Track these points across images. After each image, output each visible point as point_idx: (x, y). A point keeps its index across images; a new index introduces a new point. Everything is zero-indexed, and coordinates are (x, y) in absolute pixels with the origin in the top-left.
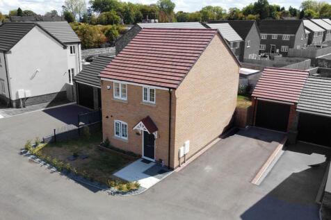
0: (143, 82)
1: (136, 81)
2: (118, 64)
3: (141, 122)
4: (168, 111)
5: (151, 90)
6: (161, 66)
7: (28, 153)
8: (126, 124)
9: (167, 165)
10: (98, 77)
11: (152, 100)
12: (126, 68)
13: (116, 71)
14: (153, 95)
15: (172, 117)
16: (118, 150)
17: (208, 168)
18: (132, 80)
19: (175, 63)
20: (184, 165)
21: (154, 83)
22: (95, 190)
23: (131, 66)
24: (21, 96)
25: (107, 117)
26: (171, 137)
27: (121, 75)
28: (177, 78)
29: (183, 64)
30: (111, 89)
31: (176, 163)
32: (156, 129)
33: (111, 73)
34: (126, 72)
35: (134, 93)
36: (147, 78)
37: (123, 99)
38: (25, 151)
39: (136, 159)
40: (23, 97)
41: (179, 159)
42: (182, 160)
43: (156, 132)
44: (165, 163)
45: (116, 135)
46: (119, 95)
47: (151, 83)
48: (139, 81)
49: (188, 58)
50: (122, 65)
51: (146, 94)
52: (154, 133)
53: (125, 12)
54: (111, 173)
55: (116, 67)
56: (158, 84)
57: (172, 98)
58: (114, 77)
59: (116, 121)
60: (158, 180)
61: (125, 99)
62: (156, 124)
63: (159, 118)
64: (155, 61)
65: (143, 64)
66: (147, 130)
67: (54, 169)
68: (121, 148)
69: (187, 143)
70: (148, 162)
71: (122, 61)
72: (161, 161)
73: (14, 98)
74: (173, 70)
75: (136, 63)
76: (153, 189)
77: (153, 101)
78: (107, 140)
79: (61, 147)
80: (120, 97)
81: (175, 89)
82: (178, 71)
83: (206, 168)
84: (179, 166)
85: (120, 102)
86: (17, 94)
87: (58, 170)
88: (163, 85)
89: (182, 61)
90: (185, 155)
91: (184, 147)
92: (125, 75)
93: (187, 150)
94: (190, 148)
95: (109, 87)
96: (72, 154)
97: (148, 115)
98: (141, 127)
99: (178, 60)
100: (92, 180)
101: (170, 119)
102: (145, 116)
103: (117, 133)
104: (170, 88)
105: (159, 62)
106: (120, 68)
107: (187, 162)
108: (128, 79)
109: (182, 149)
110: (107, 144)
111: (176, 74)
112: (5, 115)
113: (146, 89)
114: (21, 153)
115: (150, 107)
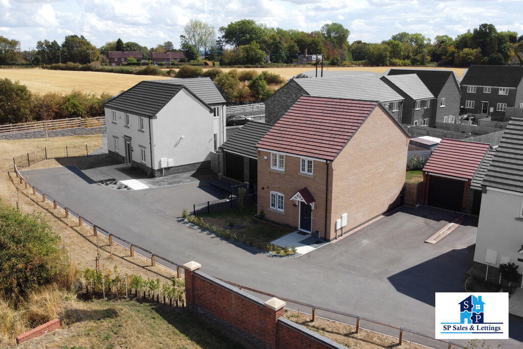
0: (301, 153)
1: (294, 152)
2: (276, 134)
3: (298, 193)
4: (325, 183)
5: (309, 161)
6: (319, 137)
7: (186, 220)
8: (283, 195)
9: (324, 237)
10: (255, 147)
11: (309, 171)
12: (285, 139)
13: (274, 141)
14: (311, 167)
15: (329, 188)
16: (273, 222)
17: (365, 242)
18: (290, 151)
19: (333, 136)
20: (341, 238)
21: (312, 155)
22: (254, 253)
23: (290, 137)
24: (164, 166)
25: (263, 188)
26: (328, 208)
27: (279, 145)
28: (335, 151)
29: (341, 137)
30: (268, 160)
31: (332, 235)
32: (313, 200)
33: (268, 144)
34: (284, 143)
35: (292, 164)
36: (305, 150)
37: (279, 169)
38: (182, 219)
39: (292, 231)
40: (166, 166)
41: (336, 231)
42: (339, 233)
43: (313, 203)
44: (321, 235)
45: (271, 207)
46: (276, 165)
47: (309, 154)
48: (297, 152)
49: (346, 130)
50: (280, 135)
51: (303, 165)
52: (310, 204)
53: (272, 44)
54: (268, 241)
55: (274, 138)
56: (316, 156)
57: (330, 170)
58: (272, 148)
59: (272, 192)
60: (315, 249)
61: (283, 170)
62: (313, 195)
63: (316, 189)
64: (313, 133)
65: (301, 135)
66: (304, 201)
67: (213, 235)
68: (276, 221)
69: (345, 215)
70: (305, 234)
71: (279, 132)
72: (317, 232)
73: (156, 167)
74: (331, 143)
75: (294, 134)
76: (308, 255)
77: (311, 172)
78: (262, 212)
79: (215, 217)
80: (277, 168)
81: (332, 161)
82: (335, 143)
83: (364, 241)
84: (336, 238)
85: (278, 173)
86: (160, 163)
87: (218, 236)
88: (321, 156)
89: (340, 133)
90: (342, 228)
91: (341, 220)
92: (282, 146)
93: (345, 224)
94: (348, 222)
95: (266, 158)
96: (228, 224)
97: (305, 186)
98: (298, 198)
99: (336, 133)
100: (251, 245)
101: (327, 189)
102: (303, 187)
103: (273, 205)
104: (327, 160)
105: (317, 134)
106: (277, 138)
107: (344, 236)
108: (286, 150)
109: (339, 221)
110: (262, 216)
111: (334, 147)
112: (150, 185)
113: (303, 161)
114: (179, 221)
115: (307, 178)
